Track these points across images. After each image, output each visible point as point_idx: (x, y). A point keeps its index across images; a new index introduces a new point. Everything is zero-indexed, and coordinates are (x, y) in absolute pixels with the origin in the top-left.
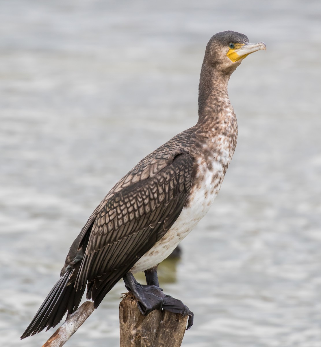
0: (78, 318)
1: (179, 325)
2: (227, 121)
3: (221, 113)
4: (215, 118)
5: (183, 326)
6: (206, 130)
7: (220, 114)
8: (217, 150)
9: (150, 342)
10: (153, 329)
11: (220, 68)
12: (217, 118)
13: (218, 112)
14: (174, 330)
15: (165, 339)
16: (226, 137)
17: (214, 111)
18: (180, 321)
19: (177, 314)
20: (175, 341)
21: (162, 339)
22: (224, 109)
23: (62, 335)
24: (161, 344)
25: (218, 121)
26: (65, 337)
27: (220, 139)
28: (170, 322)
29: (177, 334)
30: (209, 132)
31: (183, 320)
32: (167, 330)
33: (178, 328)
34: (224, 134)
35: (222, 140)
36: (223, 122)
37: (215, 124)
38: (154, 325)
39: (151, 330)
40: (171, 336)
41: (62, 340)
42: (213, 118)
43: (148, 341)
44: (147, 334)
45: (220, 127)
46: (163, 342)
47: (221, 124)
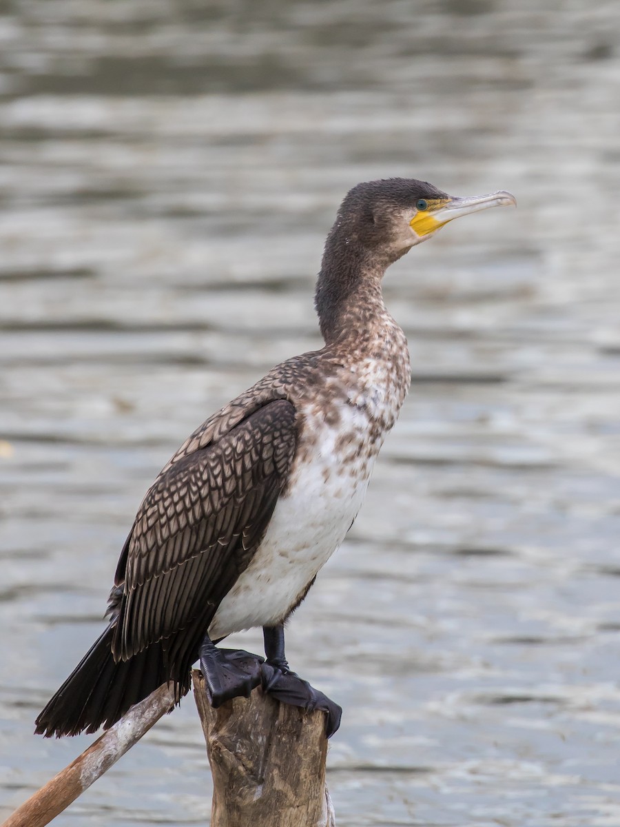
0: (143, 713)
1: (303, 729)
2: (382, 333)
3: (373, 323)
4: (360, 331)
5: (312, 731)
6: (341, 354)
7: (370, 325)
8: (359, 385)
9: (251, 760)
10: (256, 735)
11: (388, 249)
12: (365, 332)
13: (366, 320)
14: (295, 739)
15: (282, 755)
16: (381, 361)
17: (359, 320)
18: (305, 721)
19: (300, 708)
20: (300, 760)
21: (276, 755)
22: (377, 315)
23: (107, 743)
24: (276, 765)
25: (367, 336)
26: (114, 747)
27: (367, 366)
28: (290, 722)
29: (301, 747)
30: (349, 356)
31: (310, 720)
32: (284, 739)
33: (303, 735)
34: (378, 356)
35: (371, 368)
36: (376, 336)
37: (361, 343)
38: (260, 728)
39: (252, 737)
40: (292, 750)
41: (107, 753)
42: (357, 332)
43: (245, 758)
44: (242, 744)
45: (370, 346)
46: (278, 762)
47: (374, 339)
